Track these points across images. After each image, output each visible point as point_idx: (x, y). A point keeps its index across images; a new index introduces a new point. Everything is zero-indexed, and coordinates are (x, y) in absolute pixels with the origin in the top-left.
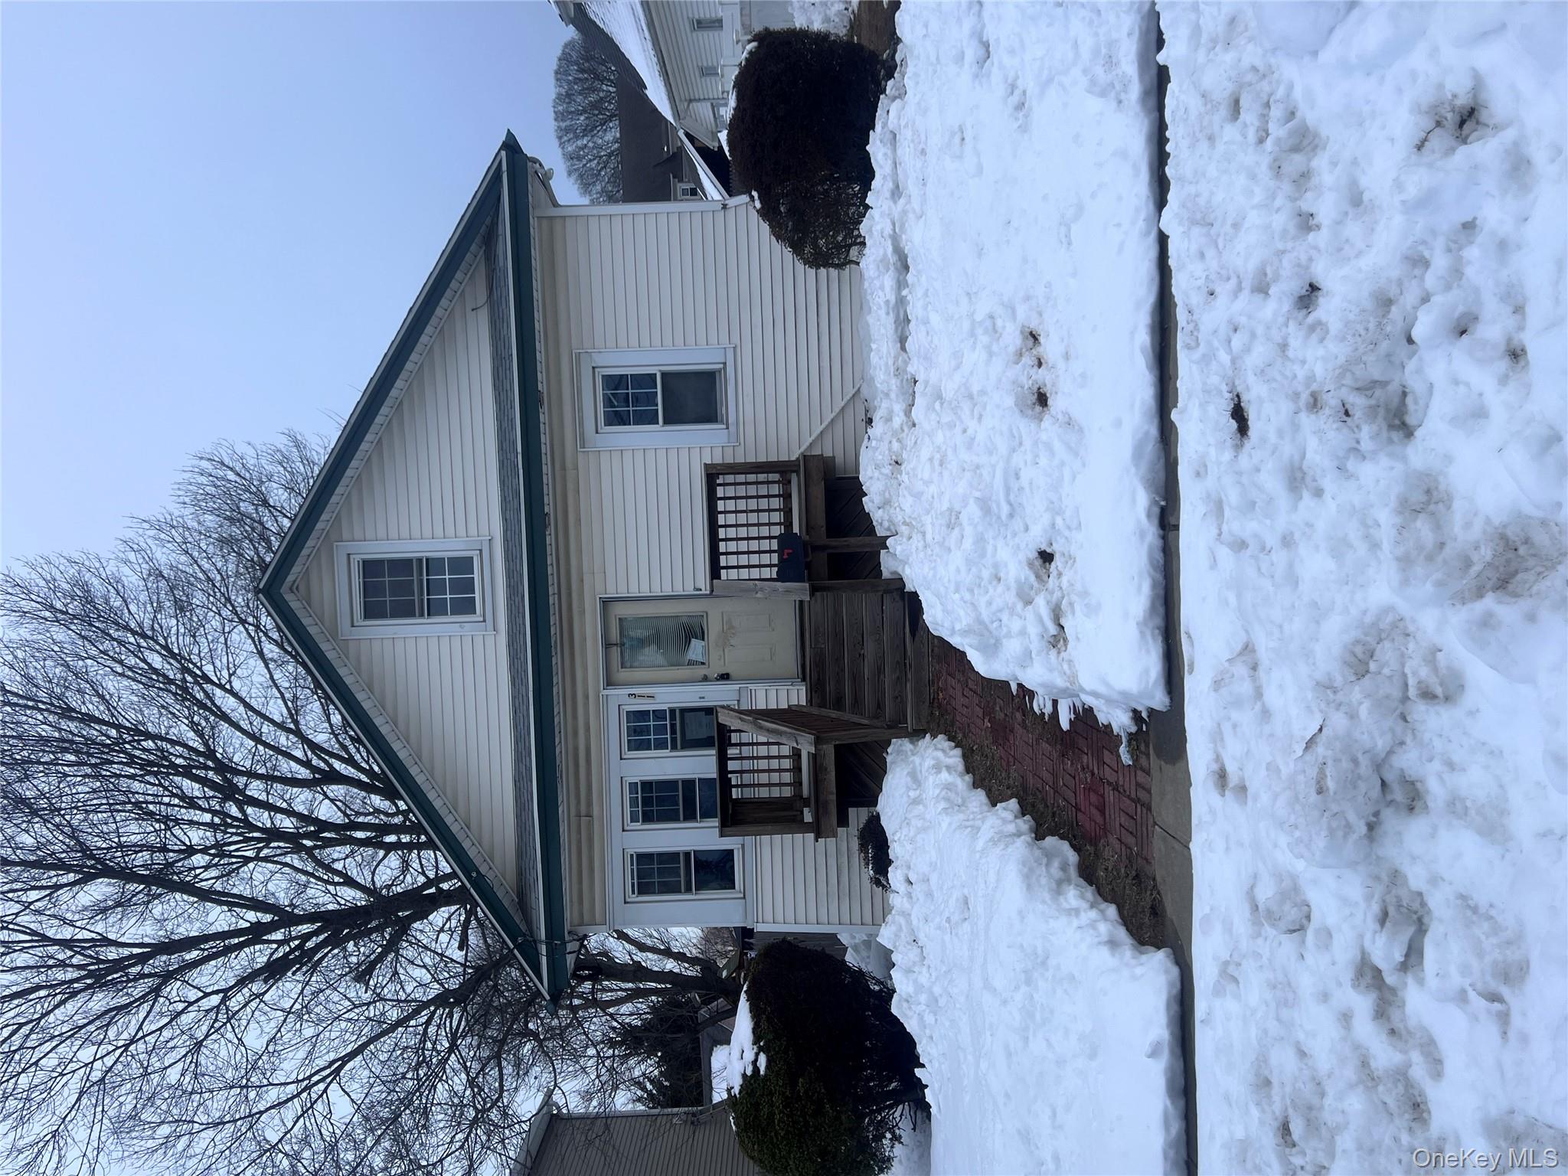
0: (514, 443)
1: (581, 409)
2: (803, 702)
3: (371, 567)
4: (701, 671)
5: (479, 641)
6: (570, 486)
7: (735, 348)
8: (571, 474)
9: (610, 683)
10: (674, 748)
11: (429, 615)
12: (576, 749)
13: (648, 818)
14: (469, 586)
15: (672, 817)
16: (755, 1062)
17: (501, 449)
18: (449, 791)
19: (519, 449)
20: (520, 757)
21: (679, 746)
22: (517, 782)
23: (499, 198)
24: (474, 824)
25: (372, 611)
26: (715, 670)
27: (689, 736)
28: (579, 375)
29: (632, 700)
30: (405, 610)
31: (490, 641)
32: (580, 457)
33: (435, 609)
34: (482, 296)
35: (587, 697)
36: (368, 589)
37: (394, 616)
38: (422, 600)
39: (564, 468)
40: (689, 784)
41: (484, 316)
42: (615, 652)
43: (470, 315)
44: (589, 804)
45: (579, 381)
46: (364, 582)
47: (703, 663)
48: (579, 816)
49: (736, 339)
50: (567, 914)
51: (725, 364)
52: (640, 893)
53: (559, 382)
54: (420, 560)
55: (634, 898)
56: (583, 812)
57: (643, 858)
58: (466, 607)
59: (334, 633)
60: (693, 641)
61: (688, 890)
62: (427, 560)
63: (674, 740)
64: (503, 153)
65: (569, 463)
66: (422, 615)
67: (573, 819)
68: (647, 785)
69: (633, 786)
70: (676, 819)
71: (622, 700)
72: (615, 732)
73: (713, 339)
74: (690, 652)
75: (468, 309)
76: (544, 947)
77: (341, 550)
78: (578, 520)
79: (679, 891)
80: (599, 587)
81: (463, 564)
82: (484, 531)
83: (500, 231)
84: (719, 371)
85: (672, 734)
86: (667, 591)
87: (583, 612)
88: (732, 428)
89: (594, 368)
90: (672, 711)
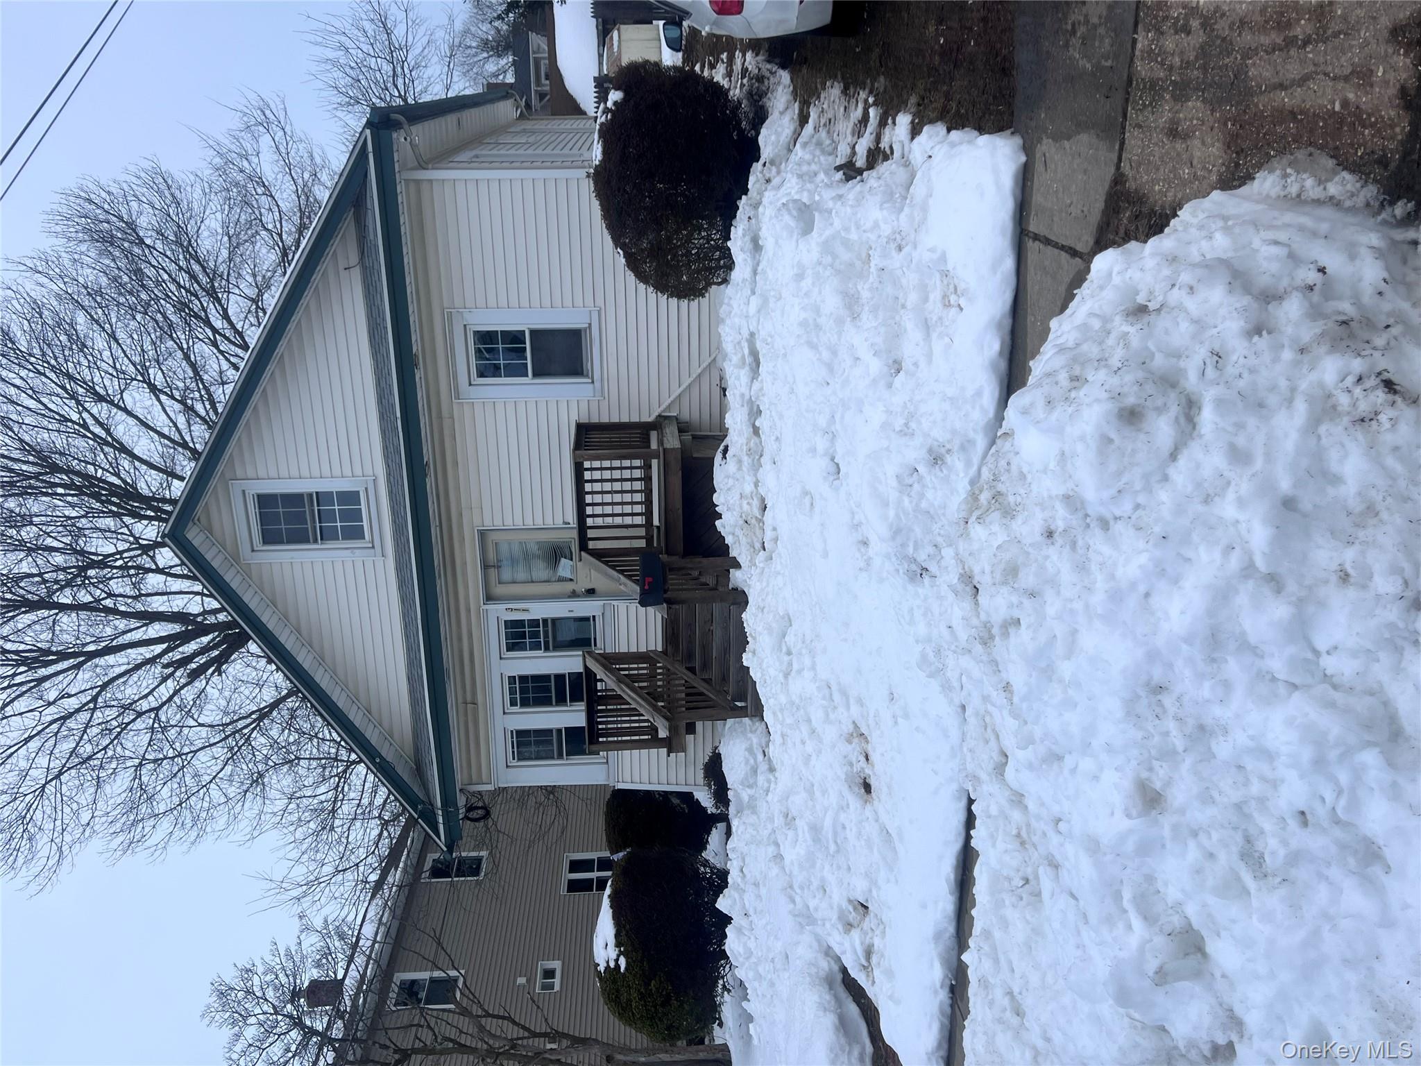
0: (393, 406)
1: (454, 365)
2: (660, 649)
3: (265, 501)
4: (569, 587)
5: (369, 565)
6: (447, 432)
7: (599, 312)
8: (446, 423)
9: (489, 598)
10: (547, 649)
11: (322, 539)
12: (461, 651)
13: (525, 703)
14: (357, 516)
15: (545, 702)
16: (617, 960)
17: (382, 417)
18: (351, 686)
19: (398, 415)
20: (412, 663)
21: (551, 648)
22: (410, 679)
23: (366, 175)
24: (374, 709)
25: (270, 538)
26: (582, 586)
27: (560, 638)
28: (451, 332)
29: (509, 613)
30: (299, 537)
31: (379, 564)
32: (455, 407)
33: (327, 535)
34: (354, 258)
35: (468, 610)
36: (264, 519)
37: (289, 542)
38: (315, 527)
39: (440, 417)
40: (560, 678)
41: (356, 274)
42: (493, 573)
43: (343, 273)
44: (474, 693)
45: (452, 339)
46: (260, 513)
47: (571, 580)
48: (465, 703)
49: (600, 302)
50: (458, 777)
51: (590, 324)
52: (519, 760)
53: (433, 339)
54: (310, 495)
55: (515, 763)
56: (469, 699)
57: (521, 734)
58: (355, 533)
59: (235, 557)
60: (563, 560)
61: (560, 756)
62: (317, 493)
63: (547, 643)
64: (368, 132)
65: (445, 413)
66: (315, 541)
67: (461, 707)
68: (523, 679)
69: (512, 679)
70: (550, 704)
71: (501, 612)
72: (495, 638)
73: (579, 302)
74: (560, 569)
75: (341, 268)
76: (440, 812)
77: (236, 487)
78: (456, 463)
79: (553, 758)
80: (477, 521)
81: (350, 498)
82: (369, 471)
83: (369, 206)
84: (585, 329)
85: (544, 638)
86: (539, 523)
87: (462, 540)
88: (597, 384)
89: (465, 326)
90: (545, 621)
